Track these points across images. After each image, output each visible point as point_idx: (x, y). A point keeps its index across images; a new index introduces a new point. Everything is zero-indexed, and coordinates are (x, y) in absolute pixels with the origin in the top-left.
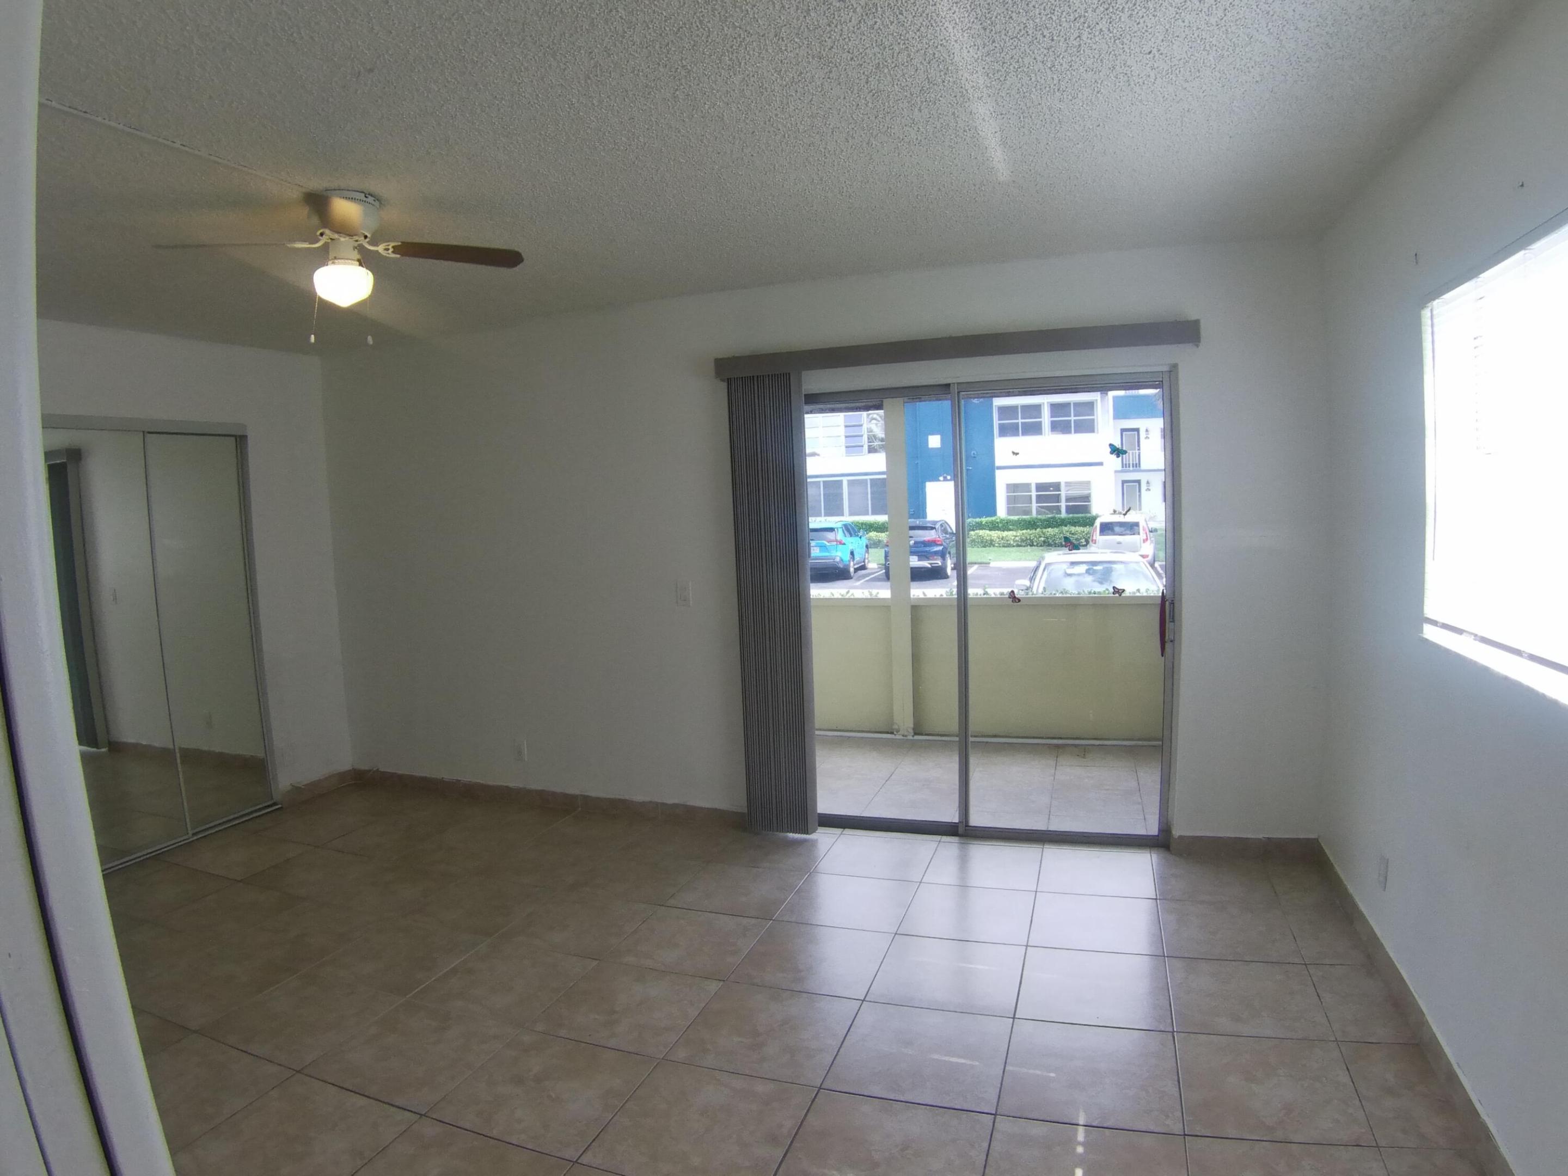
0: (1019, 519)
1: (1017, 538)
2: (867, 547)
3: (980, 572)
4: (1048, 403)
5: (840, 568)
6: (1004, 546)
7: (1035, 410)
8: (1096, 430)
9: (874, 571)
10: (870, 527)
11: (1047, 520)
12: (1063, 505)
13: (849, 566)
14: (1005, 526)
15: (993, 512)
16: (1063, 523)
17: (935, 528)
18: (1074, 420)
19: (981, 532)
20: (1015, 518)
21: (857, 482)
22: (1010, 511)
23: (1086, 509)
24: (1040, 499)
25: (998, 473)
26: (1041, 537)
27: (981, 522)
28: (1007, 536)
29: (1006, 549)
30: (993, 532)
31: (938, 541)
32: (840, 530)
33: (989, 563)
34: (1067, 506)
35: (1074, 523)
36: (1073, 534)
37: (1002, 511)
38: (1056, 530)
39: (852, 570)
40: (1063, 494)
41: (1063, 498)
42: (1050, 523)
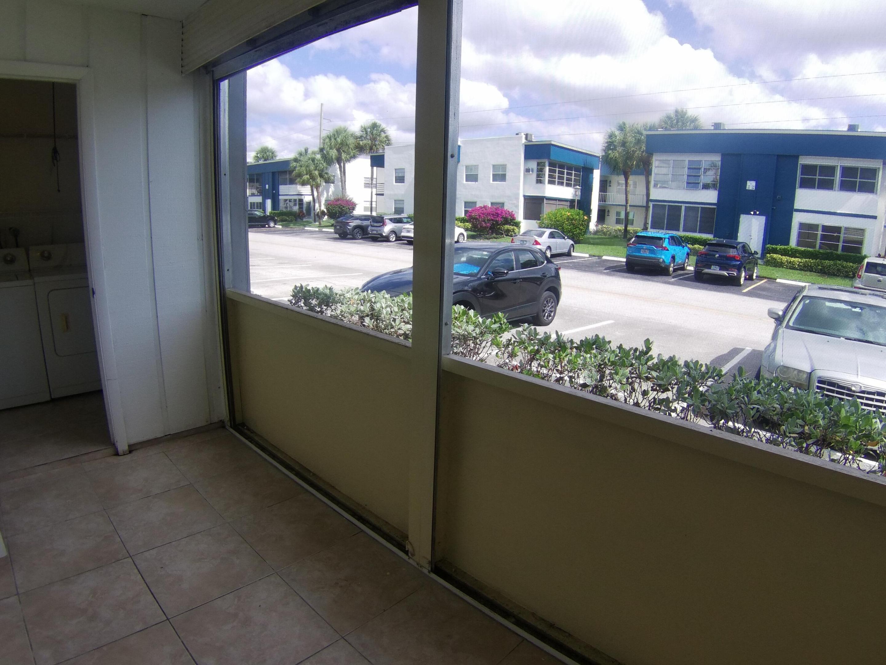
0: (805, 250)
1: (801, 264)
2: (688, 254)
3: (767, 285)
4: (841, 166)
5: (662, 267)
6: (790, 269)
7: (831, 170)
8: (875, 191)
9: (689, 272)
10: (695, 241)
11: (827, 254)
12: (841, 244)
13: (669, 266)
14: (793, 253)
15: (787, 243)
16: (839, 258)
17: (736, 248)
18: (859, 181)
19: (775, 256)
20: (803, 249)
21: (692, 208)
22: (799, 244)
23: (858, 250)
24: (823, 237)
25: (795, 214)
26: (819, 266)
27: (776, 248)
28: (793, 261)
29: (791, 271)
30: (784, 257)
31: (737, 257)
32: (667, 240)
33: (776, 279)
34: (843, 246)
35: (847, 259)
36: (844, 267)
37: (793, 242)
38: (832, 262)
39: (671, 269)
40: (842, 236)
41: (842, 239)
42: (828, 257)
